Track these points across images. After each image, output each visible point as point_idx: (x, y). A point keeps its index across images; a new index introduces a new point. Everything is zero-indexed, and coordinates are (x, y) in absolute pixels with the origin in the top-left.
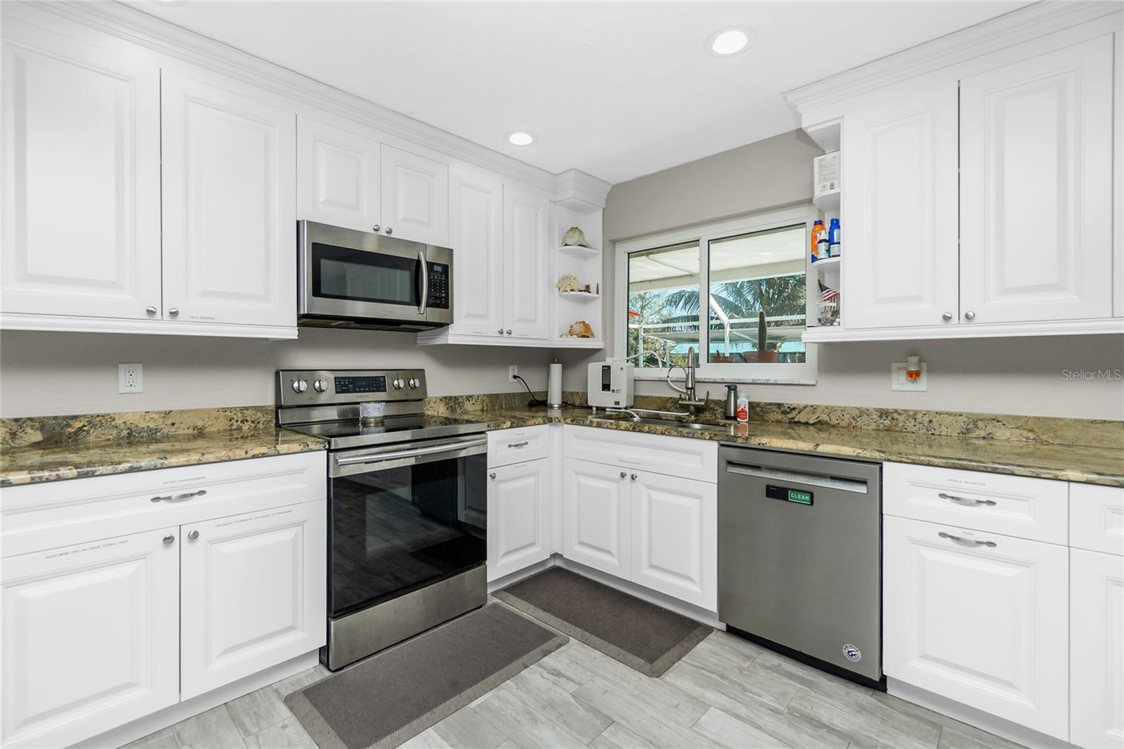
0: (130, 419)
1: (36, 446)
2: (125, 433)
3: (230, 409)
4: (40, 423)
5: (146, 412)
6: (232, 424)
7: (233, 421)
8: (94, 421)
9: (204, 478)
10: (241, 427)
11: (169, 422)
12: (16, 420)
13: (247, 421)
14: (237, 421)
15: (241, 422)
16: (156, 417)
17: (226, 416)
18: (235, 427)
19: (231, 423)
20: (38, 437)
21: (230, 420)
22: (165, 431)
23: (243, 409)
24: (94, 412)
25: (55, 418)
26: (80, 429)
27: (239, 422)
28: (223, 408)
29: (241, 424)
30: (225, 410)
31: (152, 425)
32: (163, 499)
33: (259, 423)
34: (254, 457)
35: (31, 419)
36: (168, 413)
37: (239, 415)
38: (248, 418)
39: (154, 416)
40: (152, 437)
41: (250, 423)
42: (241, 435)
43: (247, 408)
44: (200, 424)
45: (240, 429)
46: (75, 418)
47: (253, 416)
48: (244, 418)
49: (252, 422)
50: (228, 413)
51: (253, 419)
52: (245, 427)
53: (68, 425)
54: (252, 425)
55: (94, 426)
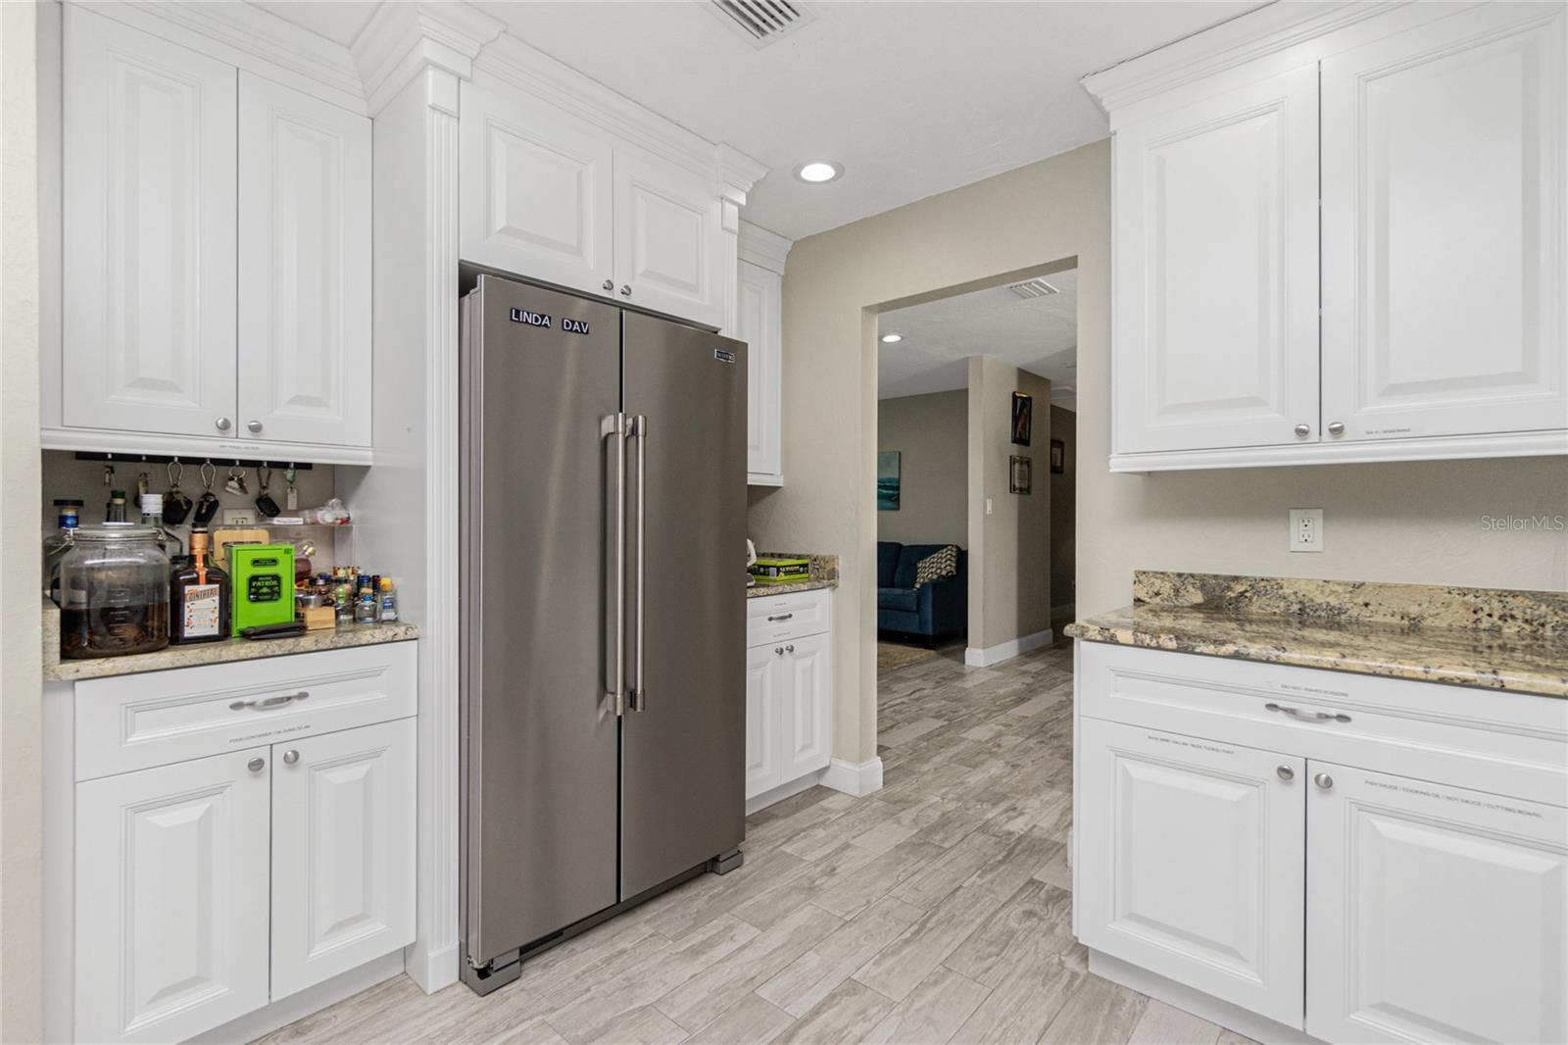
0: (1304, 589)
1: (1196, 607)
2: (1295, 607)
3: (1476, 593)
4: (1202, 582)
5: (1325, 581)
6: (1478, 620)
7: (1480, 614)
8: (1260, 586)
9: (1346, 695)
10: (1500, 629)
11: (1361, 600)
12: (1180, 575)
13: (1513, 617)
14: (1490, 615)
15: (1500, 618)
16: (1340, 589)
17: (1465, 603)
18: (1485, 624)
19: (1475, 617)
20: (1198, 598)
21: (1475, 612)
22: (1354, 612)
23: (1502, 595)
24: (1259, 574)
25: (1216, 577)
26: (1242, 594)
27: (1495, 619)
28: (1459, 589)
29: (1500, 623)
30: (1464, 592)
31: (1333, 602)
32: (1281, 709)
33: (1543, 625)
34: (1442, 681)
35: (1192, 576)
36: (1358, 586)
37: (1496, 604)
38: (1517, 613)
39: (1336, 588)
40: (1334, 620)
41: (1519, 622)
42: (1500, 642)
43: (1514, 594)
44: (1414, 610)
45: (1495, 631)
46: (1236, 579)
47: (1529, 611)
48: (1507, 612)
49: (1526, 621)
50: (1470, 598)
51: (1528, 617)
52: (1510, 629)
53: (1229, 588)
54: (1527, 627)
55: (1258, 593)
